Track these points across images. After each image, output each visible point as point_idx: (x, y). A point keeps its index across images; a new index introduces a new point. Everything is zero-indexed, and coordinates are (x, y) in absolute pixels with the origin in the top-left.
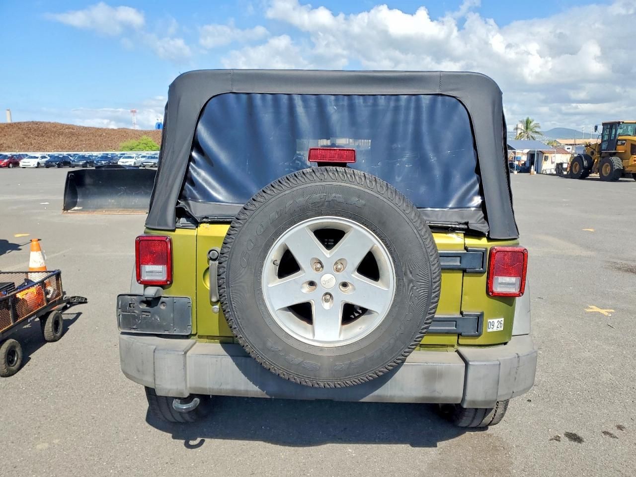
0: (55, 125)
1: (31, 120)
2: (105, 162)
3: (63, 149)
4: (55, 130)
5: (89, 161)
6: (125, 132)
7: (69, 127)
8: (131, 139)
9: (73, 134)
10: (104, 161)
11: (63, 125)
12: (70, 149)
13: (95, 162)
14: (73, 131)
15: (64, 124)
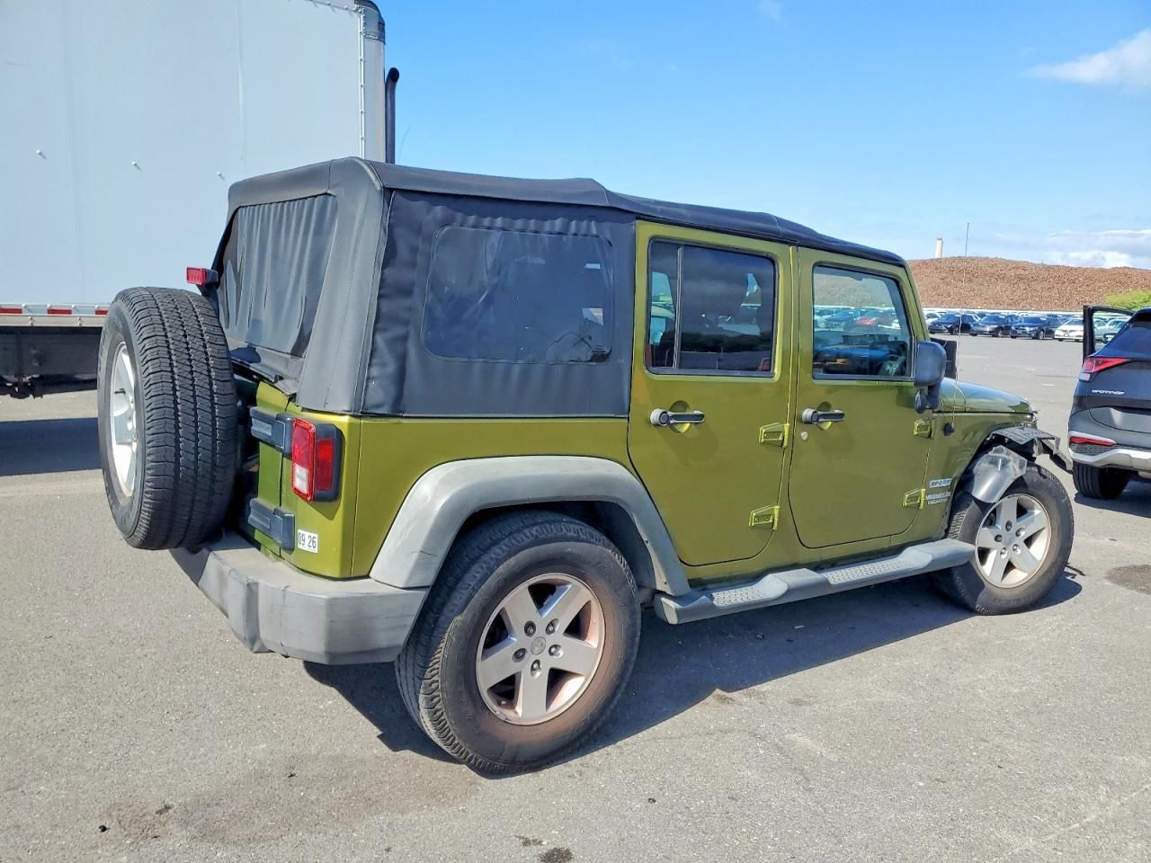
0: (993, 263)
1: (957, 255)
2: (1032, 329)
3: (998, 303)
4: (992, 271)
5: (1003, 326)
6: (1126, 275)
7: (1017, 266)
8: (1135, 288)
9: (1020, 278)
10: (1030, 327)
11: (1007, 263)
12: (1010, 305)
13: (1013, 328)
14: (1023, 272)
15: (1010, 261)
